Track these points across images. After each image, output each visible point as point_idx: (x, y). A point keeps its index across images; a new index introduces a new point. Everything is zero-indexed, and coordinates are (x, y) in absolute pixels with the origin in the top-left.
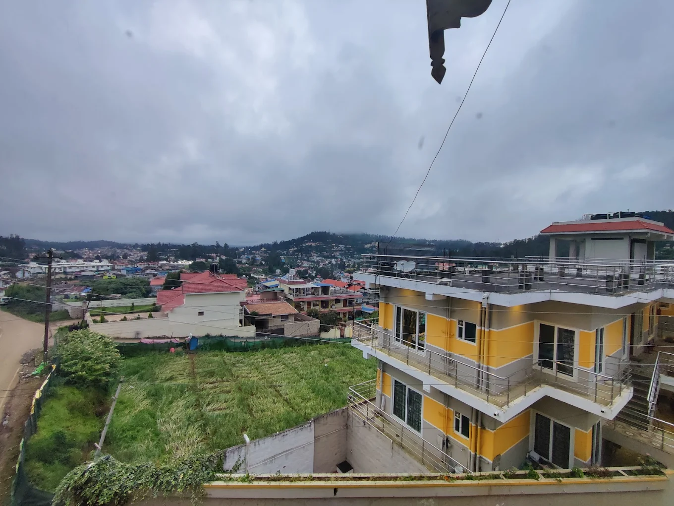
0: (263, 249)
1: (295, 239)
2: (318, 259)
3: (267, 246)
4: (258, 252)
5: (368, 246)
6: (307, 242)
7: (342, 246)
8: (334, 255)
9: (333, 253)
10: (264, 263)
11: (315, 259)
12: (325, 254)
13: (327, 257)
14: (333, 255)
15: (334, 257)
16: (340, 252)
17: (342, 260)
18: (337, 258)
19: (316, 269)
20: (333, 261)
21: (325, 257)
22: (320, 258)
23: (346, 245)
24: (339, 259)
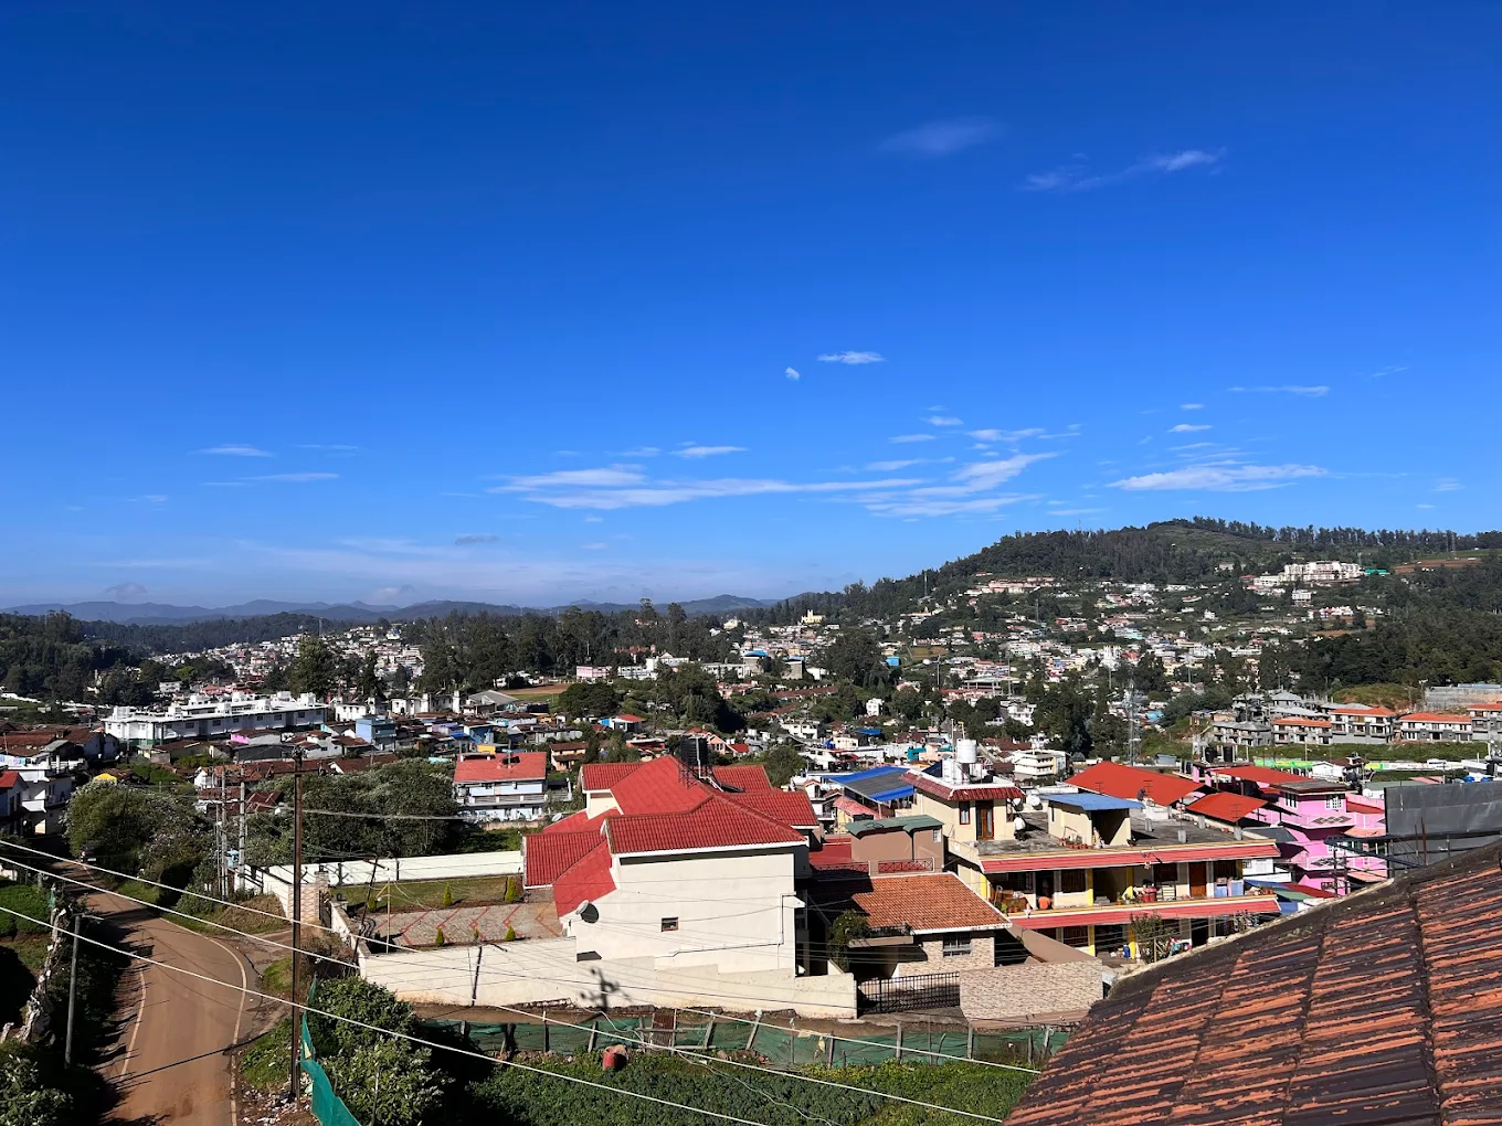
0: (810, 618)
1: (936, 568)
2: (1036, 648)
3: (826, 604)
4: (790, 629)
5: (1264, 583)
6: (986, 582)
7: (1144, 587)
8: (1110, 631)
9: (1101, 622)
10: (816, 673)
11: (1027, 649)
12: (1069, 625)
13: (1076, 641)
14: (1102, 629)
15: (1110, 639)
16: (1133, 616)
17: (1145, 647)
18: (1124, 642)
19: (1033, 693)
20: (1109, 657)
21: (1066, 639)
22: (1048, 644)
23: (1160, 581)
24: (1135, 647)
